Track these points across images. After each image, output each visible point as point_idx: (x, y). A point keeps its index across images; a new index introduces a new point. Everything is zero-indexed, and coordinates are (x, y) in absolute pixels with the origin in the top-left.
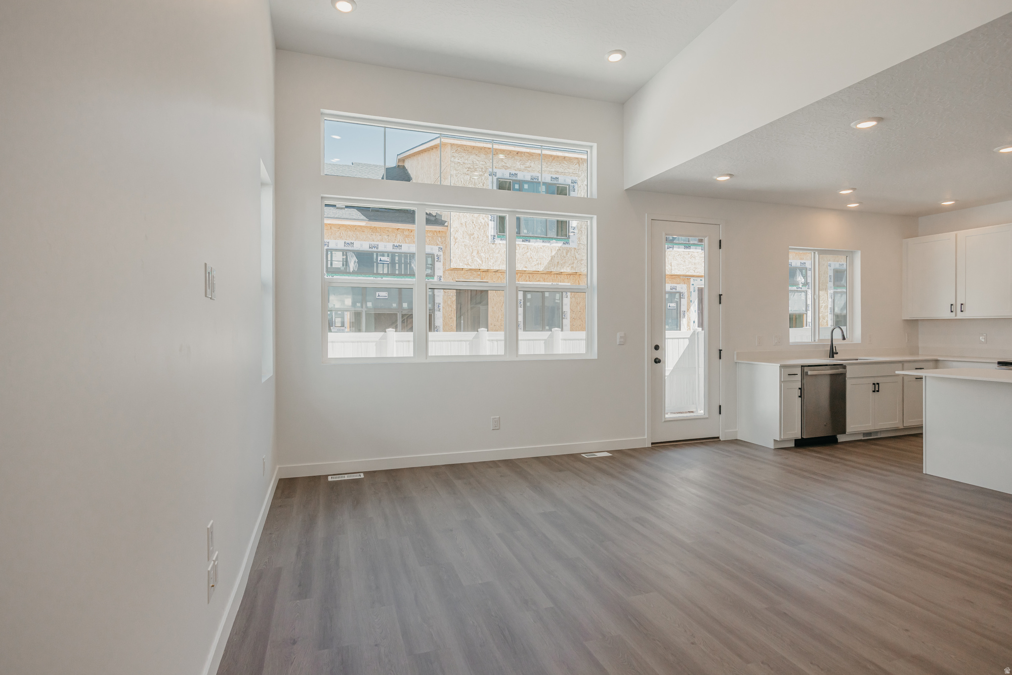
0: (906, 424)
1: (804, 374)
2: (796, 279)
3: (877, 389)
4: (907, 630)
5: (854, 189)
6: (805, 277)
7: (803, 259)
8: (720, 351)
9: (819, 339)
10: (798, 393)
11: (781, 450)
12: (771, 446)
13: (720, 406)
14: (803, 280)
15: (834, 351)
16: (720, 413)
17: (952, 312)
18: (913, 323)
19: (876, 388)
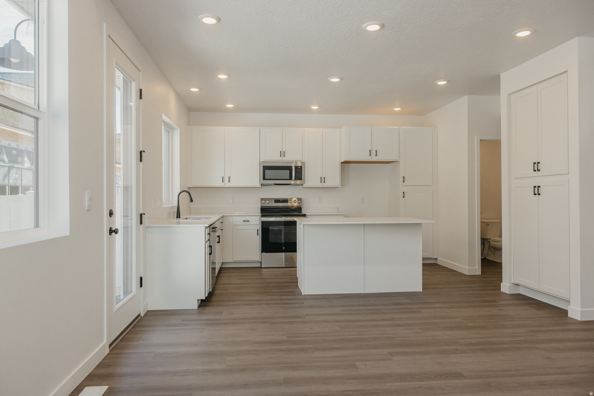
1: (211, 233)
8: (141, 214)
12: (195, 306)
13: (141, 278)
16: (141, 286)
17: (223, 182)
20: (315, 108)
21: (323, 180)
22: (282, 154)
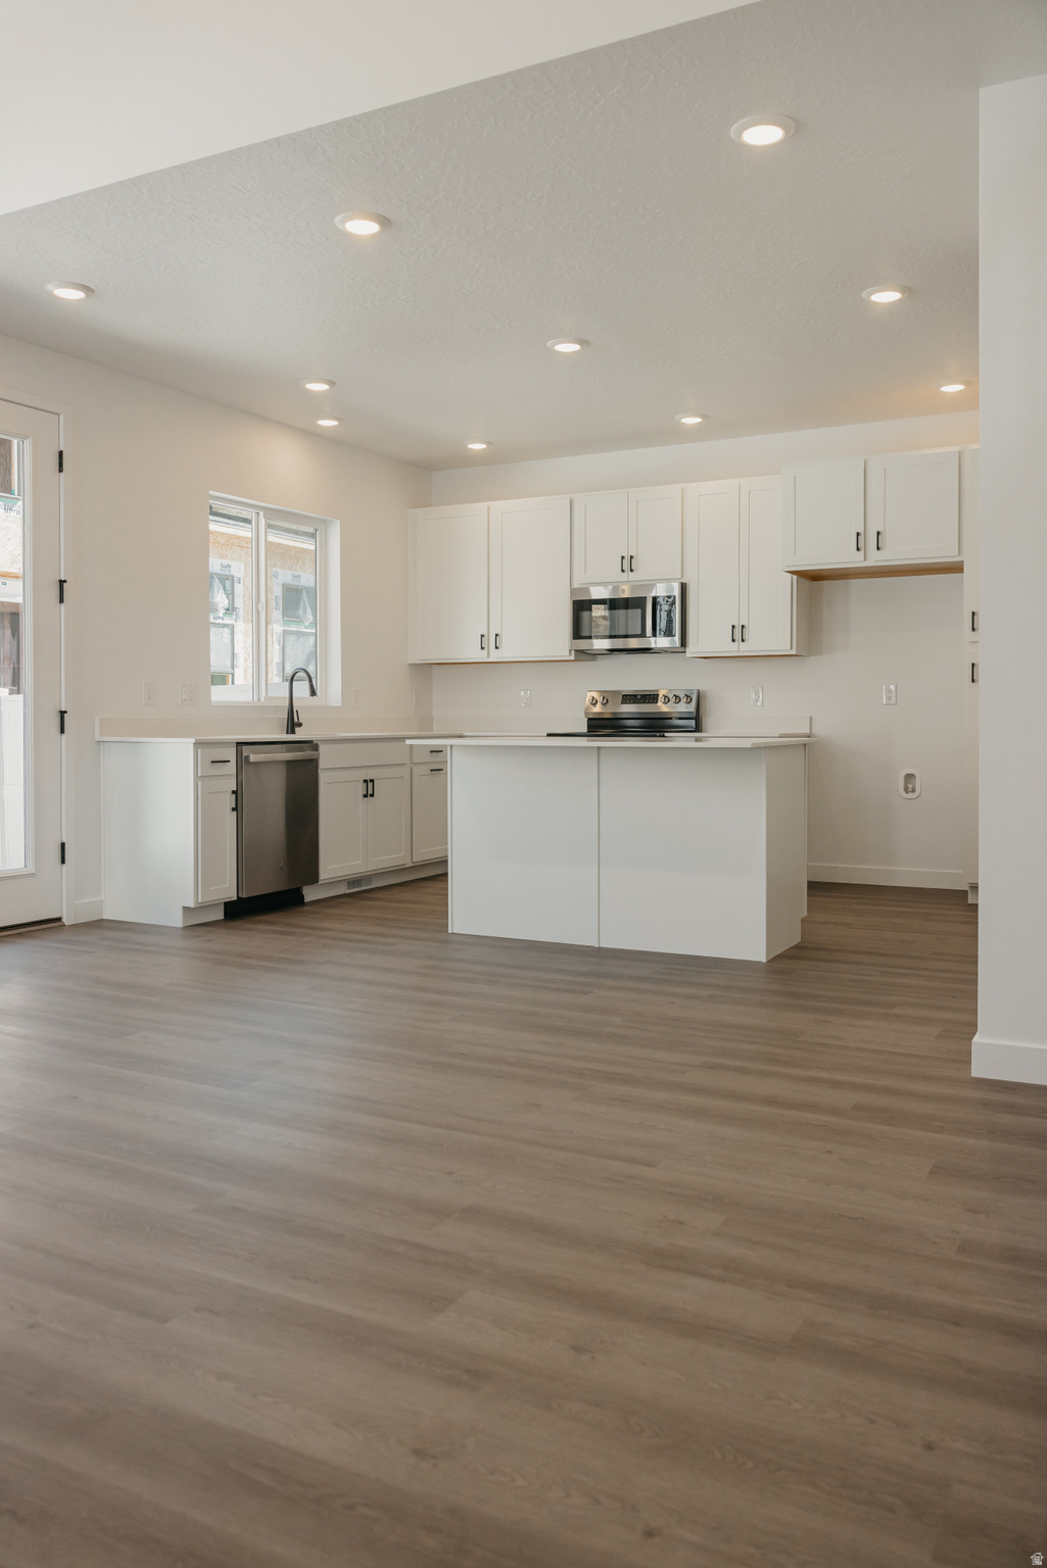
0: (418, 858)
1: (242, 762)
2: (213, 598)
3: (370, 792)
4: (450, 1173)
5: (331, 383)
6: (231, 595)
7: (226, 558)
8: (63, 713)
9: (266, 697)
10: (230, 801)
11: (197, 927)
12: (178, 921)
13: (63, 845)
14: (226, 601)
15: (296, 720)
16: (63, 862)
17: (482, 648)
18: (425, 671)
19: (369, 789)
20: (691, 421)
21: (739, 633)
22: (628, 563)
